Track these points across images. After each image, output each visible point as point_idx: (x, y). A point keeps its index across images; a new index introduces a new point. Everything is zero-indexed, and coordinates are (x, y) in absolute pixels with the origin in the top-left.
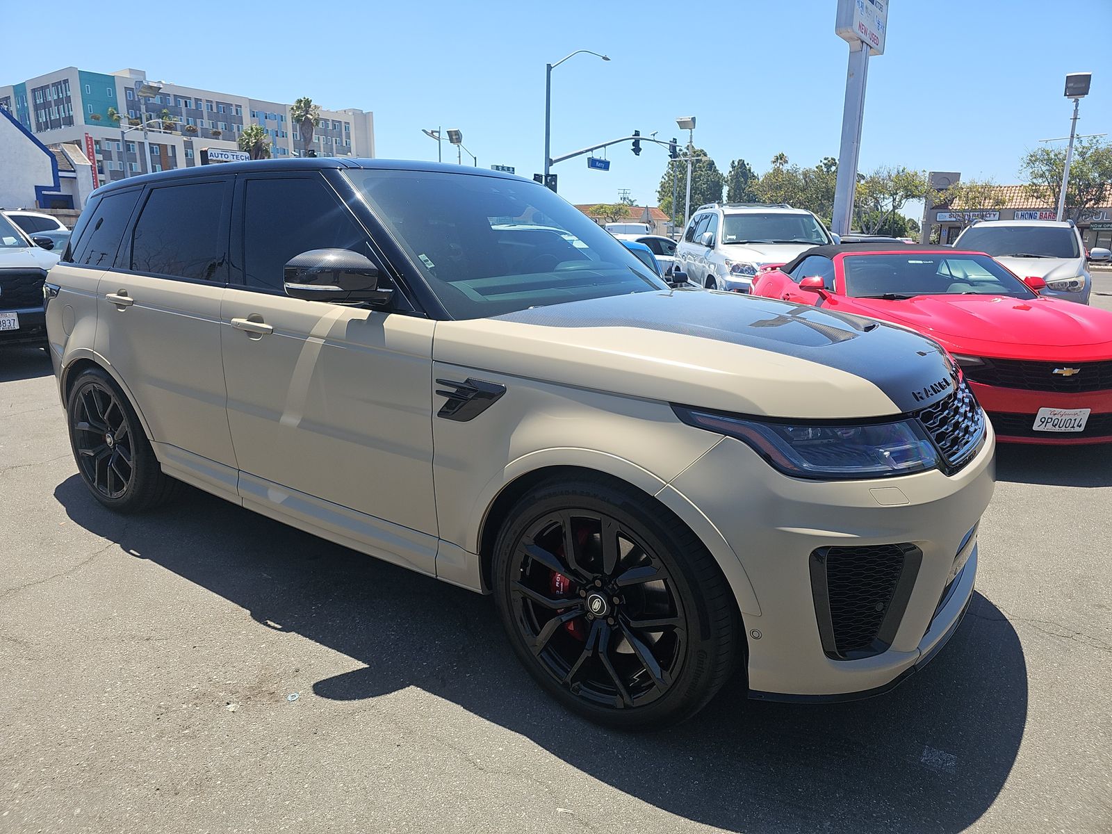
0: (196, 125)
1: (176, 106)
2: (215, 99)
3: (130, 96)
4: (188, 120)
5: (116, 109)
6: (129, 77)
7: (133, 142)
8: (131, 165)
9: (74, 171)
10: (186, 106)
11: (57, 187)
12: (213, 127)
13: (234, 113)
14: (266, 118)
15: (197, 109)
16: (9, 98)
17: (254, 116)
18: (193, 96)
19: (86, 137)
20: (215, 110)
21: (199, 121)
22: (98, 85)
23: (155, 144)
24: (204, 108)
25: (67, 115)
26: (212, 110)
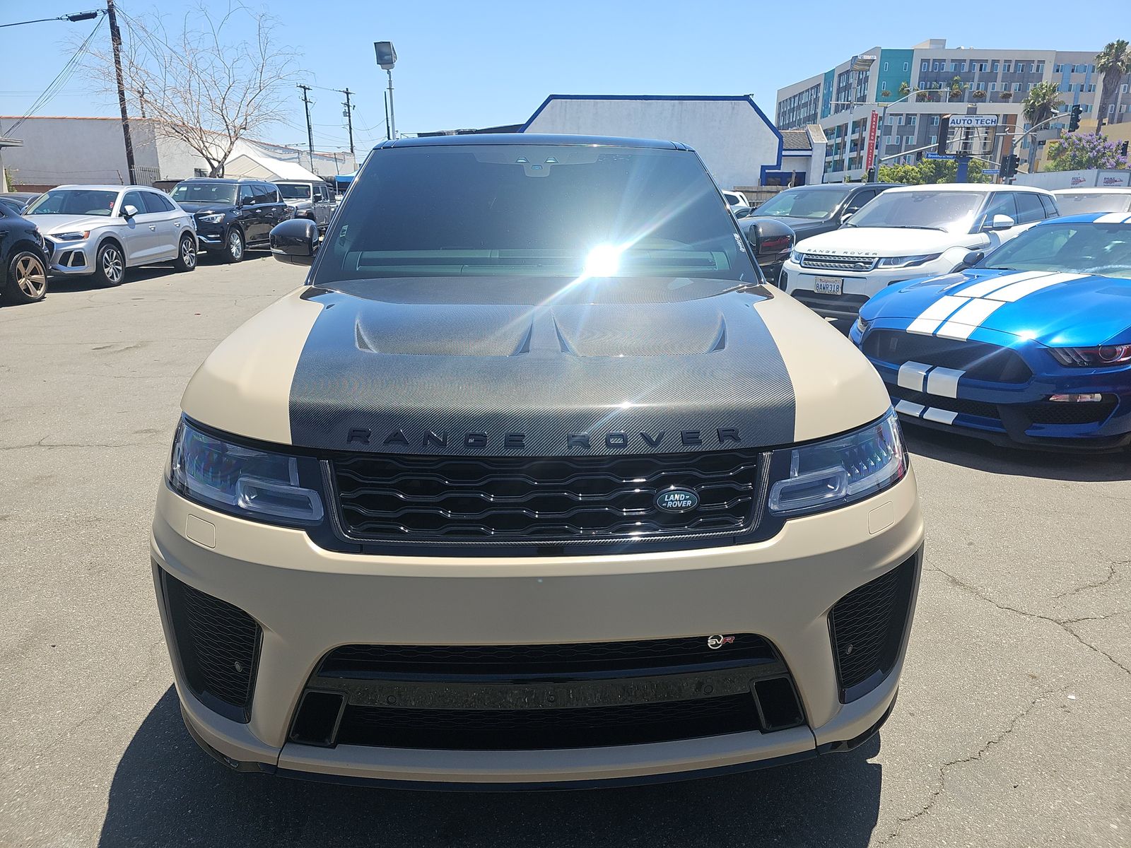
0: (986, 89)
1: (970, 71)
2: (1014, 58)
3: (924, 67)
4: (979, 85)
5: (908, 83)
6: (928, 48)
7: (916, 115)
8: (908, 139)
9: (811, 150)
10: (981, 70)
11: (778, 166)
12: (1005, 90)
13: (1034, 70)
14: (1073, 71)
15: (992, 72)
16: (819, 85)
17: (1058, 71)
18: (990, 58)
19: (873, 114)
20: (1012, 70)
21: (990, 85)
22: (896, 60)
23: (936, 115)
24: (1000, 70)
25: (862, 95)
26: (1008, 70)
